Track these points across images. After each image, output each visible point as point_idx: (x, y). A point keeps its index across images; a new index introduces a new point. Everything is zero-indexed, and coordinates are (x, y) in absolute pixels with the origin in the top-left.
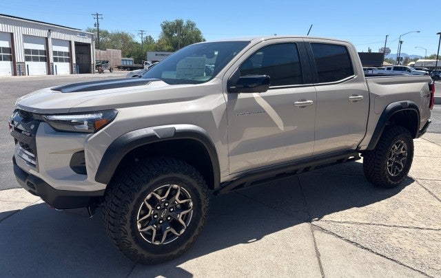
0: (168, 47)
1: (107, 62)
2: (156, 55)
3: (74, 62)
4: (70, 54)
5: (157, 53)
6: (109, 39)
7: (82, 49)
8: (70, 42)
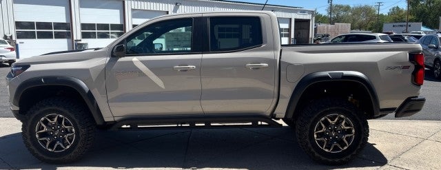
0: (410, 17)
1: (328, 36)
2: (394, 26)
3: (293, 36)
4: (289, 30)
5: (394, 24)
6: (350, 13)
7: (302, 25)
8: (291, 19)
